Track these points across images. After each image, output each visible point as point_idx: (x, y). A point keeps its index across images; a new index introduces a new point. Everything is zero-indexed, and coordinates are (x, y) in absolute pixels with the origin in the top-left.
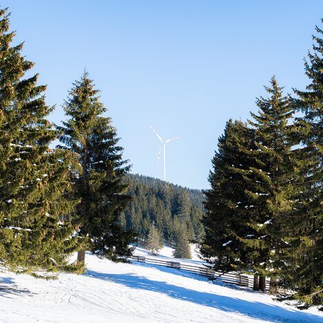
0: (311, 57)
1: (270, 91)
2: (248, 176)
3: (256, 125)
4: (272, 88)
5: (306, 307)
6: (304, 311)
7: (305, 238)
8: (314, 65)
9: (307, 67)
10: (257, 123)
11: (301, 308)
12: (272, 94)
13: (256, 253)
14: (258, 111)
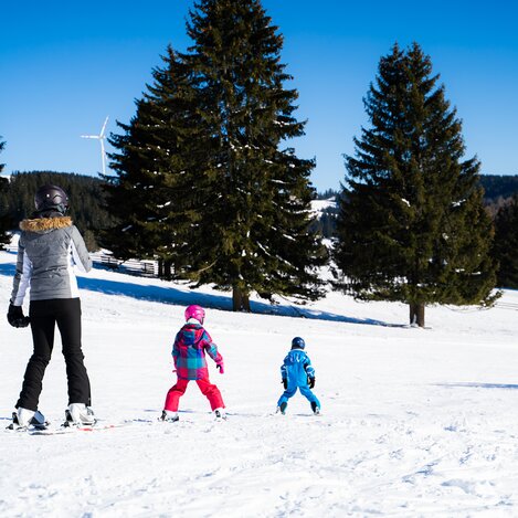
0: (192, 15)
1: (166, 60)
2: (145, 154)
3: (152, 98)
4: (168, 57)
5: (197, 286)
6: (195, 290)
7: (191, 212)
8: (197, 25)
9: (189, 26)
10: (153, 95)
11: (192, 287)
12: (168, 64)
13: (157, 237)
14: (153, 82)
